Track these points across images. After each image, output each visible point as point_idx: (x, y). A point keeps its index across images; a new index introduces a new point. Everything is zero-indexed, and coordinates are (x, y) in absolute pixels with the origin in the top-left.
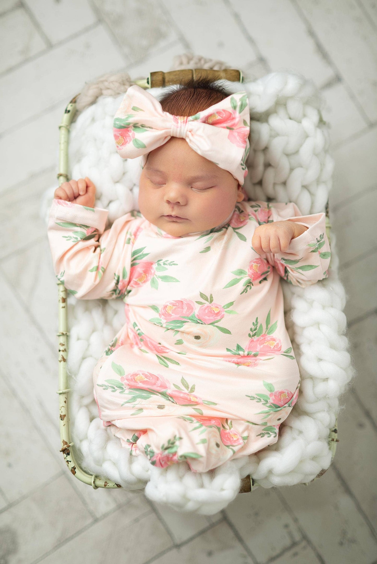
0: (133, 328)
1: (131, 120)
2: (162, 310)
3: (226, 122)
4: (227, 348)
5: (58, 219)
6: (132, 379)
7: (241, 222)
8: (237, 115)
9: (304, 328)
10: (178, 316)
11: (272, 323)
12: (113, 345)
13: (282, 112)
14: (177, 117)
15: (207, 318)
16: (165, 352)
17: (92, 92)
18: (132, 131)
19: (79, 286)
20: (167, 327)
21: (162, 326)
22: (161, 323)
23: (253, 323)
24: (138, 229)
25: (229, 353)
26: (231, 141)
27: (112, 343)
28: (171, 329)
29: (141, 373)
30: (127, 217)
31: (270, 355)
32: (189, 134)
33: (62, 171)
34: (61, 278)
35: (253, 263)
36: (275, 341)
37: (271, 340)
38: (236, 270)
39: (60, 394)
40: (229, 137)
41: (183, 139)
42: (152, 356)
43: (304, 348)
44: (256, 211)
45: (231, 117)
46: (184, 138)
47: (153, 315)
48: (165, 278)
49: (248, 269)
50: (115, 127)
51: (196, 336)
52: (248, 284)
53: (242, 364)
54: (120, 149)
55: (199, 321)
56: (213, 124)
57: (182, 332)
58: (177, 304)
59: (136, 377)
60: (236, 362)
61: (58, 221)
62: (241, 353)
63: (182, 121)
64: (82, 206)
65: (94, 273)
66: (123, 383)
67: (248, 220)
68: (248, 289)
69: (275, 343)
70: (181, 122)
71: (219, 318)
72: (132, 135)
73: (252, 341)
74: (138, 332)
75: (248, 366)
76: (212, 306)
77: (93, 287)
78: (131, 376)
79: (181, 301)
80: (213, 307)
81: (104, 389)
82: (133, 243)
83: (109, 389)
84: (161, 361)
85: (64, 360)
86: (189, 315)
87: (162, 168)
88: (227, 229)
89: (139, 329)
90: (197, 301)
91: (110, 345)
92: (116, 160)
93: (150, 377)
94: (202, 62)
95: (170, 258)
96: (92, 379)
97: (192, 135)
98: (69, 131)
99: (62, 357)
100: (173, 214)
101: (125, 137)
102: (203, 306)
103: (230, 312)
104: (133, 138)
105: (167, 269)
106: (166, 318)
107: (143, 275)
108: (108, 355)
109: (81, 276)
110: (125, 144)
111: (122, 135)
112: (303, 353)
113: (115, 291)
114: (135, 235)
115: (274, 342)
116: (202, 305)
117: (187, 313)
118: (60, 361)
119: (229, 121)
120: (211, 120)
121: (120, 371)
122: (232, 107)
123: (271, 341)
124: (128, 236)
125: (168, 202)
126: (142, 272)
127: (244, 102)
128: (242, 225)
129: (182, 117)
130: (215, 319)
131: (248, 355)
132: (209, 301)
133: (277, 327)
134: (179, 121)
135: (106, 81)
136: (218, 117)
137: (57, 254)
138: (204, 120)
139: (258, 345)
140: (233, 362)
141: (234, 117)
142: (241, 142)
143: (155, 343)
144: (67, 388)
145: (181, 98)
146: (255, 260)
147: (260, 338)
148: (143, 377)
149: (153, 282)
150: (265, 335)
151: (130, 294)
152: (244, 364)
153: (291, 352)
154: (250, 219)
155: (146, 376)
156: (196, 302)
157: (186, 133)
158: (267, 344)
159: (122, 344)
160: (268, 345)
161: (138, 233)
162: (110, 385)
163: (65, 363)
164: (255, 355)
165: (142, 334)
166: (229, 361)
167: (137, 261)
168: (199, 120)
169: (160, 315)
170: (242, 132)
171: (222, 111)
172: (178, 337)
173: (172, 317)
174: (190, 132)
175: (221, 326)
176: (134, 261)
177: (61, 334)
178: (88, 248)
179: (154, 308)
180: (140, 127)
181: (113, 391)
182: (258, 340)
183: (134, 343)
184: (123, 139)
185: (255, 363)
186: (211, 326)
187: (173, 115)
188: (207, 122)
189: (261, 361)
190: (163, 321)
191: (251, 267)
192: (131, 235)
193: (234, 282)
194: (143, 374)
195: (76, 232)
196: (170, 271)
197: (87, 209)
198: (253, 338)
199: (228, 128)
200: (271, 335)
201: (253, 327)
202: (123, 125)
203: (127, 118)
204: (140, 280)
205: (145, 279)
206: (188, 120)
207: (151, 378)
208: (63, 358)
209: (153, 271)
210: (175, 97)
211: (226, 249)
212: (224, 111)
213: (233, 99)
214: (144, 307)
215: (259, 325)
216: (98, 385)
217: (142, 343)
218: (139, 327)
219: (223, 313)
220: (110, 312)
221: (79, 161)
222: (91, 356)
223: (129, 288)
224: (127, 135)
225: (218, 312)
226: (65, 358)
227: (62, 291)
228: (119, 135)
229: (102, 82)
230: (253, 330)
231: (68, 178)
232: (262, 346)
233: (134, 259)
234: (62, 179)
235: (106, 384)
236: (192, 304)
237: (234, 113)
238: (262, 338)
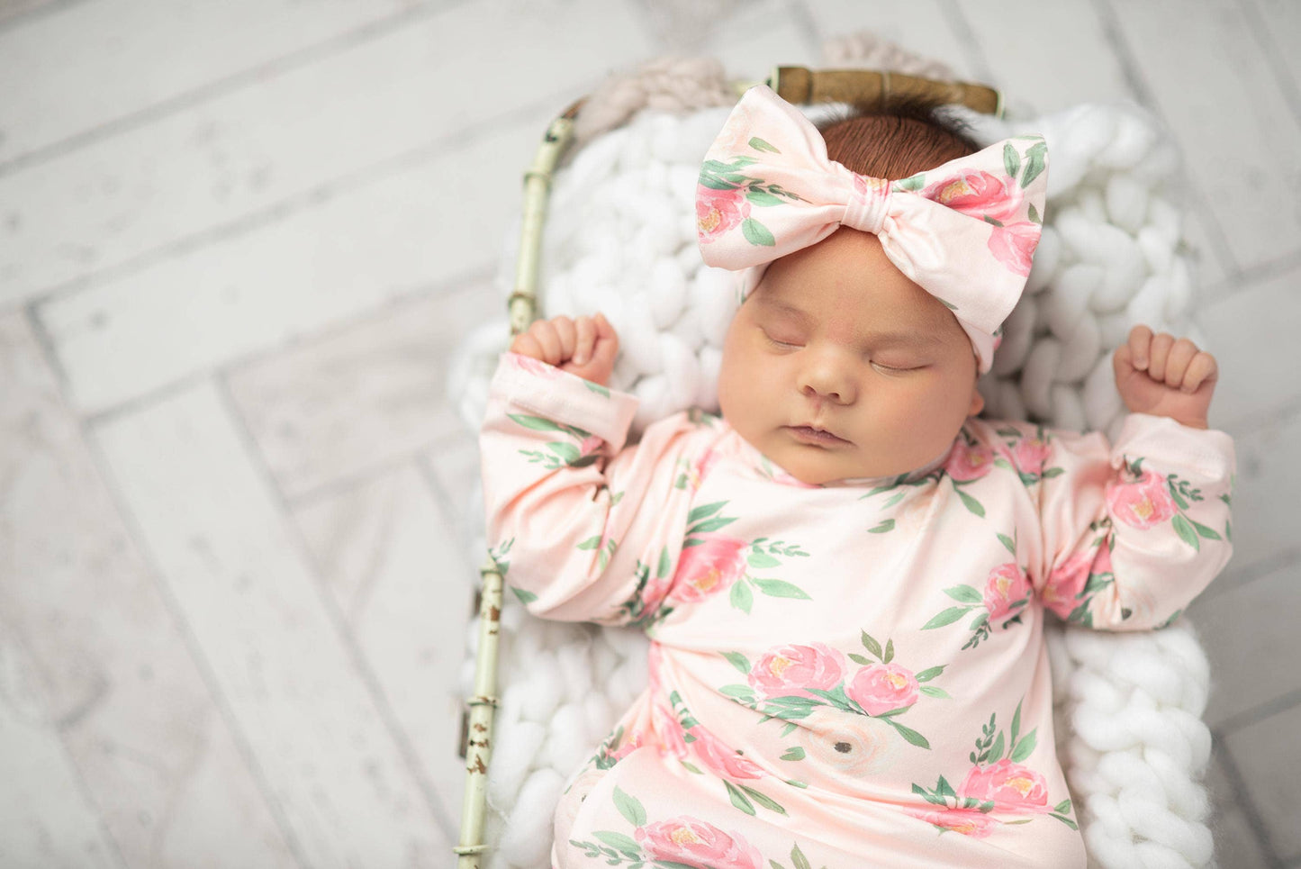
0: (668, 707)
1: (748, 170)
2: (759, 666)
3: (984, 205)
4: (913, 784)
5: (515, 405)
6: (663, 836)
7: (974, 469)
8: (1016, 190)
9: (1100, 754)
10: (800, 686)
11: (1025, 731)
12: (613, 746)
13: (1091, 205)
14: (864, 178)
15: (873, 699)
16: (752, 777)
17: (623, 96)
18: (745, 200)
19: (546, 581)
20: (768, 710)
21: (753, 708)
22: (753, 701)
23: (985, 727)
24: (709, 454)
25: (919, 797)
26: (994, 255)
27: (612, 738)
28: (777, 717)
29: (687, 825)
30: (678, 421)
31: (1020, 813)
32: (891, 223)
33: (523, 285)
34: (500, 557)
35: (997, 575)
36: (1030, 778)
37: (1020, 776)
38: (956, 586)
39: (462, 855)
40: (990, 244)
41: (870, 236)
42: (712, 784)
43: (1099, 806)
44: (1011, 445)
45: (1001, 194)
46: (874, 233)
47: (731, 676)
48: (772, 587)
49: (986, 588)
50: (702, 182)
51: (839, 743)
52: (980, 627)
53: (950, 828)
54: (707, 242)
55: (852, 706)
56: (956, 205)
57: (805, 728)
58: (801, 656)
59: (674, 833)
60: (936, 820)
61: (514, 412)
62: (950, 800)
63: (877, 188)
64: (580, 380)
65: (591, 553)
66: (641, 844)
67: (992, 466)
68: (981, 637)
69: (1033, 786)
70: (874, 192)
71: (902, 703)
72: (742, 208)
73: (976, 773)
74: (684, 716)
75: (966, 834)
76: (888, 672)
77: (583, 588)
78: (661, 829)
79: (810, 648)
80: (891, 673)
81: (589, 855)
82: (695, 489)
83: (601, 856)
84: (736, 798)
85: (482, 768)
86: (829, 686)
87: (803, 303)
88: (938, 480)
89: (686, 710)
90: (853, 653)
91: (605, 744)
92: (668, 275)
93: (712, 837)
94: (899, 59)
95: (789, 537)
96: (552, 825)
97: (899, 227)
98: (548, 188)
99: (477, 759)
100: (818, 423)
101: (726, 212)
102: (866, 669)
103: (932, 692)
104: (746, 217)
105: (777, 563)
106: (767, 688)
107: (712, 572)
108: (602, 768)
109: (555, 558)
110: (722, 230)
111: (719, 207)
112: (1095, 818)
113: (630, 605)
114: (701, 467)
115: (1029, 781)
116: (863, 666)
117: (825, 681)
118: (471, 771)
119: (993, 204)
120: (949, 195)
121: (635, 814)
122: (1007, 169)
123: (1022, 779)
124: (681, 470)
125: (809, 391)
126: (709, 564)
127: (1037, 160)
128: (975, 476)
129: (875, 179)
130: (894, 705)
131: (967, 808)
132: (883, 656)
133: (1035, 745)
134: (869, 188)
135: (664, 72)
136: (968, 191)
137: (500, 494)
138: (933, 192)
139: (991, 786)
140: (929, 820)
141: (1007, 194)
142: (1018, 259)
143: (727, 751)
144: (481, 841)
145: (863, 134)
146: (1003, 568)
147: (996, 768)
148: (693, 833)
149: (739, 592)
150: (1007, 762)
151: (670, 617)
152: (955, 827)
153: (1068, 812)
154: (997, 463)
155: (701, 833)
156: (852, 656)
157: (884, 219)
158: (1011, 783)
159: (640, 744)
160: (1016, 787)
161: (709, 465)
162: (605, 846)
163: (483, 776)
164: (984, 810)
165: (694, 723)
166: (918, 817)
167: (700, 536)
168: (921, 193)
169: (749, 680)
170: (1023, 236)
171: (979, 175)
172: (794, 739)
173: (783, 687)
174: (893, 217)
175: (908, 725)
176: (693, 536)
177: (480, 700)
178: (578, 489)
179: (736, 659)
180: (767, 190)
181: (612, 863)
182: (991, 772)
183: (668, 745)
184: (718, 216)
185: (985, 828)
186: (881, 722)
187: (854, 173)
188: (938, 198)
189: (999, 826)
190: (759, 695)
191: (993, 583)
192: (688, 466)
193: (950, 617)
194: (692, 827)
195: (556, 443)
196: (787, 570)
197: (593, 390)
198: (980, 764)
199: (987, 220)
200: (1022, 763)
201: (983, 738)
202: (725, 181)
203: (737, 164)
204: (702, 585)
205: (715, 583)
206: (890, 188)
207: (714, 839)
208: (479, 762)
209: (738, 566)
210: (848, 130)
211: (934, 530)
212: (985, 175)
213: (1009, 149)
214: (705, 654)
215: (996, 734)
216: (572, 842)
217: (689, 746)
218: (686, 704)
219: (915, 692)
220: (605, 660)
221: (567, 266)
222: (551, 766)
223: (668, 602)
224: (730, 207)
225: (902, 687)
226: (485, 762)
227: (494, 592)
228: (710, 205)
229: (653, 74)
230: (982, 744)
231: (535, 306)
232: (999, 789)
233: (694, 530)
234: (521, 307)
235: (596, 841)
236: (838, 660)
237: (1010, 185)
238: (1000, 768)
